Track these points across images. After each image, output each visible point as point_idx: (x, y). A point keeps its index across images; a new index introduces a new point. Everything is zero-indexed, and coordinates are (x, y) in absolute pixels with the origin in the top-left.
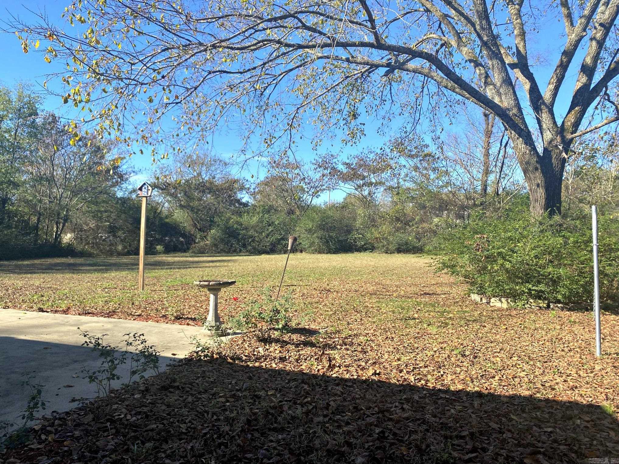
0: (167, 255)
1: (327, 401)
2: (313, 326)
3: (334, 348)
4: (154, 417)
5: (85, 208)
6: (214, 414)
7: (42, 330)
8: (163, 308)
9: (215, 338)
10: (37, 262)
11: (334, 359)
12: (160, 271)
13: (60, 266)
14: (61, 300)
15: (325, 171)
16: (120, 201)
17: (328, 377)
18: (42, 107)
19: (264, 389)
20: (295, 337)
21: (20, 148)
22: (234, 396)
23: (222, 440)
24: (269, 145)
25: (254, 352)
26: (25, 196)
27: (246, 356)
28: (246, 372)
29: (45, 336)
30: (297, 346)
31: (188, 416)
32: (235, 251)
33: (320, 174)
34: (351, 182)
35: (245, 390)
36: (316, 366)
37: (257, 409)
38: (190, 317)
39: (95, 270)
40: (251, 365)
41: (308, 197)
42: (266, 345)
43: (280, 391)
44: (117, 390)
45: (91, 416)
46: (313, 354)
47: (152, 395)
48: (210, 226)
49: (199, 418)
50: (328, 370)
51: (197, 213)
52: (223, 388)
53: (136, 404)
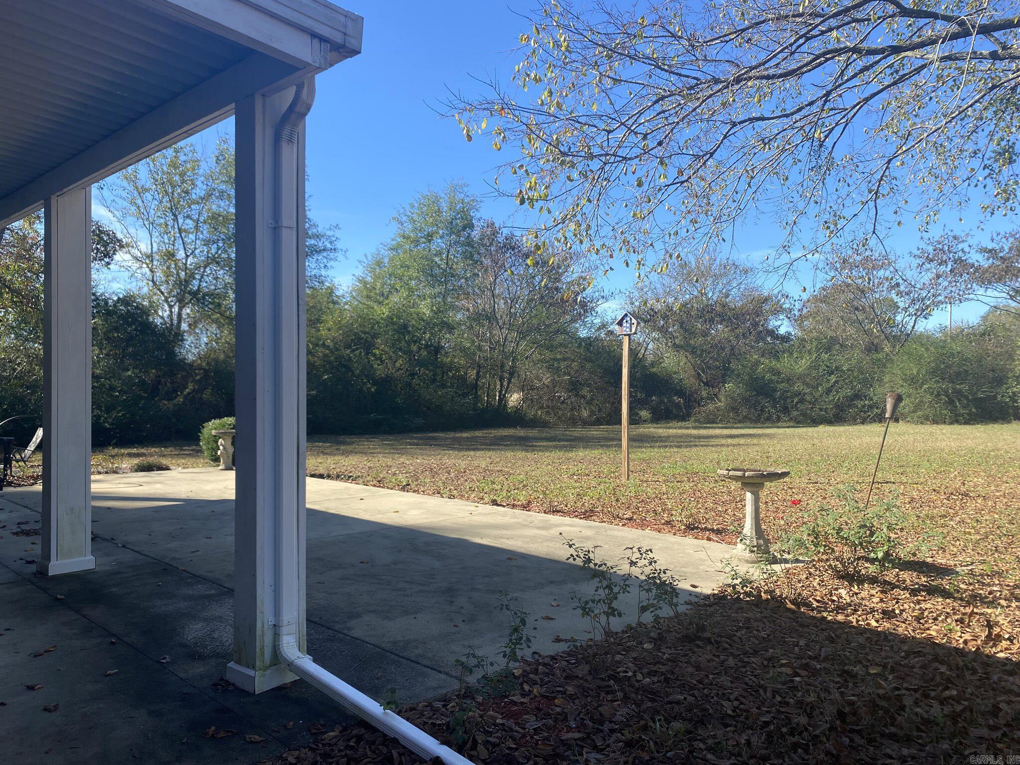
0: (655, 425)
1: (992, 701)
2: (941, 560)
3: (993, 603)
4: (678, 683)
5: (536, 356)
6: (775, 692)
7: (500, 532)
8: (664, 510)
9: (763, 566)
10: (478, 433)
11: (997, 624)
12: (649, 450)
13: (508, 441)
14: (518, 489)
15: (942, 268)
16: (583, 344)
17: (987, 656)
18: (478, 215)
19: (860, 662)
20: (907, 576)
21: (453, 276)
22: (806, 667)
23: (796, 738)
24: (832, 232)
25: (831, 595)
26: (461, 342)
27: (818, 601)
28: (822, 630)
29: (506, 541)
30: (914, 592)
31: (731, 688)
32: (768, 419)
33: (931, 275)
34: (1000, 286)
35: (826, 659)
36: (959, 634)
37: (853, 695)
38: (709, 527)
39: (556, 447)
40: (830, 618)
41: (907, 319)
42: (851, 585)
43: (893, 670)
44: (616, 633)
45: (587, 668)
46: (948, 610)
47: (670, 648)
48: (724, 376)
49: (751, 695)
50: (985, 642)
51: (701, 356)
52: (786, 651)
53: (648, 659)
